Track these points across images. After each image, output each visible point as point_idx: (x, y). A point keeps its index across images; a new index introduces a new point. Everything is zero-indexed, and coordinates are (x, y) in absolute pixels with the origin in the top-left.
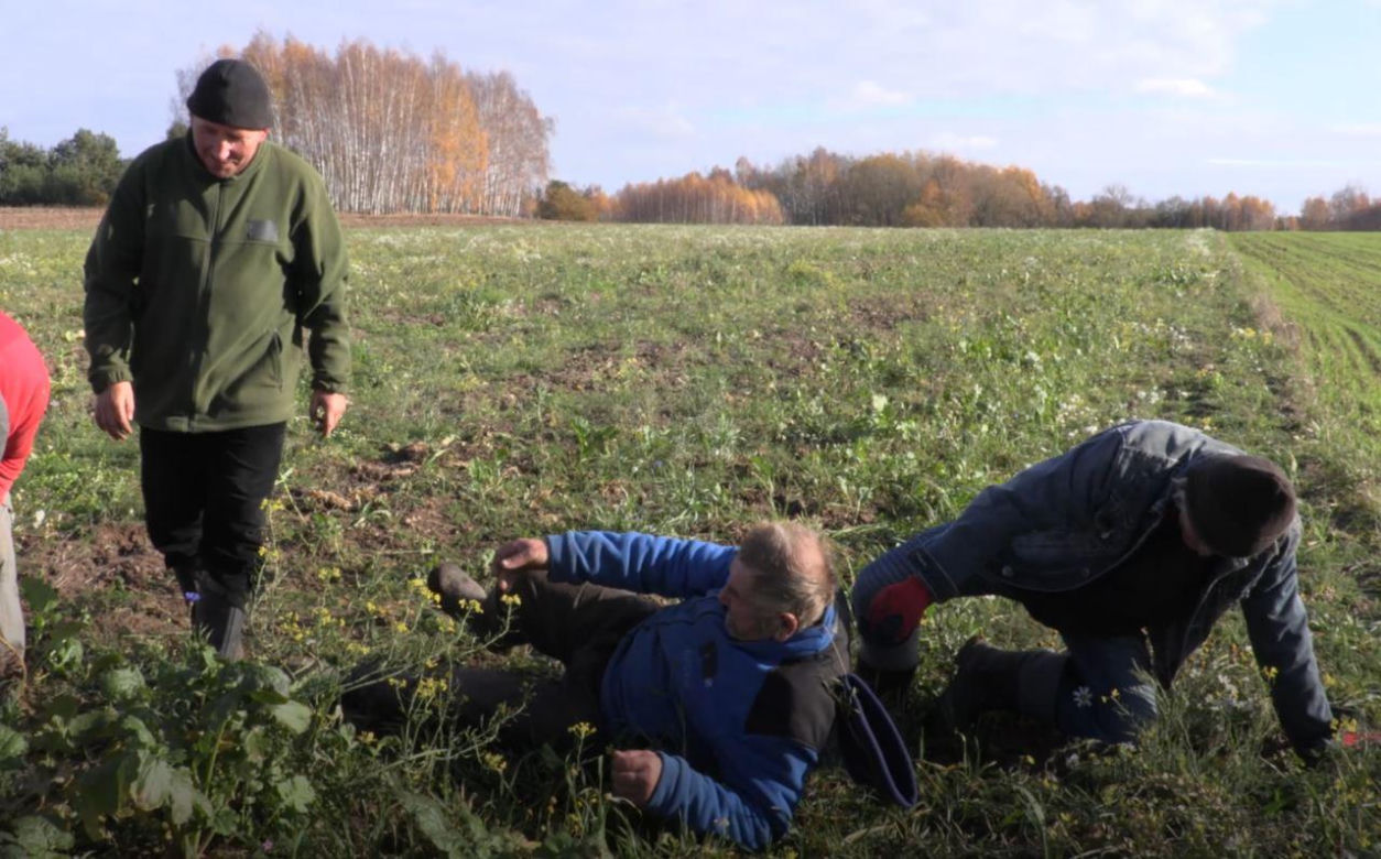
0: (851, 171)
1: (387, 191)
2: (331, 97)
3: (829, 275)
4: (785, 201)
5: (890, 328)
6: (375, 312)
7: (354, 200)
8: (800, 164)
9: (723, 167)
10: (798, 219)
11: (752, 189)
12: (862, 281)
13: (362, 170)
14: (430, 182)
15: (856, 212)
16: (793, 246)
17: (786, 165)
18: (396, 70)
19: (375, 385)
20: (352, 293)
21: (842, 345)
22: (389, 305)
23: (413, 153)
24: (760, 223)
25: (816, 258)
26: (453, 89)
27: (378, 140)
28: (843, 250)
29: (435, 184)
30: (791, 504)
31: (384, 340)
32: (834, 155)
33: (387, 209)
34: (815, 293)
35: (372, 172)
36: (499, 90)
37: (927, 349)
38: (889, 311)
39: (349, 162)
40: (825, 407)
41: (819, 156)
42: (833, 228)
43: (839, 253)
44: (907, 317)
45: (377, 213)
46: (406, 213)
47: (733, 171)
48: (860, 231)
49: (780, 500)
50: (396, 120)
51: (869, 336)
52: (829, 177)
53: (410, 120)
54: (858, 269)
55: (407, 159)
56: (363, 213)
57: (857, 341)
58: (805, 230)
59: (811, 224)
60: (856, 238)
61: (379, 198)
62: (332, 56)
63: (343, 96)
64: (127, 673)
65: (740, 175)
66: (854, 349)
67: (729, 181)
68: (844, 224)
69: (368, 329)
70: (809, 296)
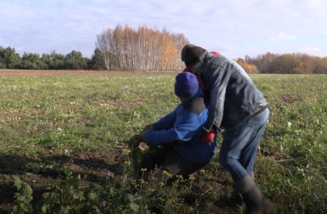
0: (278, 58)
1: (150, 65)
2: (136, 41)
3: (272, 88)
4: (259, 67)
5: (291, 103)
6: (149, 97)
7: (141, 67)
8: (263, 57)
9: (241, 58)
10: (263, 72)
11: (249, 64)
12: (281, 90)
13: (144, 59)
14: (161, 63)
15: (279, 70)
16: (262, 79)
17: (259, 57)
18: (153, 34)
19: (149, 117)
20: (142, 92)
21: (277, 108)
22: (152, 95)
23: (157, 55)
24: (252, 73)
25: (268, 83)
26: (168, 39)
27: (148, 52)
28: (276, 81)
29: (163, 63)
30: (265, 153)
31: (151, 105)
32: (273, 54)
33: (150, 70)
34: (269, 93)
35: (146, 60)
36: (180, 38)
37: (302, 109)
38: (291, 98)
39: (140, 58)
40: (274, 125)
41: (268, 54)
42: (273, 74)
43: (275, 82)
44: (296, 100)
45: (147, 71)
46: (155, 71)
47: (244, 59)
48: (281, 75)
49: (262, 151)
50: (153, 46)
51: (285, 105)
52: (271, 60)
53: (156, 47)
54: (281, 86)
55: (155, 57)
56: (144, 71)
57: (282, 107)
58: (264, 75)
59: (266, 73)
60: (280, 77)
61: (148, 67)
62: (136, 31)
63: (139, 41)
64: (93, 194)
65: (246, 60)
66: (281, 109)
67: (243, 62)
68: (276, 73)
69: (147, 102)
70: (267, 94)
